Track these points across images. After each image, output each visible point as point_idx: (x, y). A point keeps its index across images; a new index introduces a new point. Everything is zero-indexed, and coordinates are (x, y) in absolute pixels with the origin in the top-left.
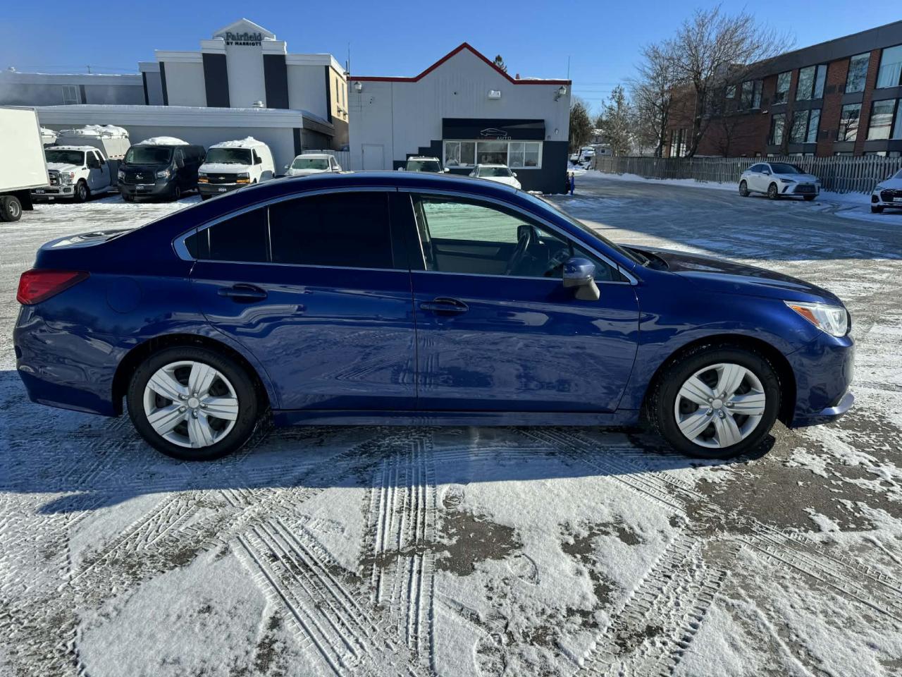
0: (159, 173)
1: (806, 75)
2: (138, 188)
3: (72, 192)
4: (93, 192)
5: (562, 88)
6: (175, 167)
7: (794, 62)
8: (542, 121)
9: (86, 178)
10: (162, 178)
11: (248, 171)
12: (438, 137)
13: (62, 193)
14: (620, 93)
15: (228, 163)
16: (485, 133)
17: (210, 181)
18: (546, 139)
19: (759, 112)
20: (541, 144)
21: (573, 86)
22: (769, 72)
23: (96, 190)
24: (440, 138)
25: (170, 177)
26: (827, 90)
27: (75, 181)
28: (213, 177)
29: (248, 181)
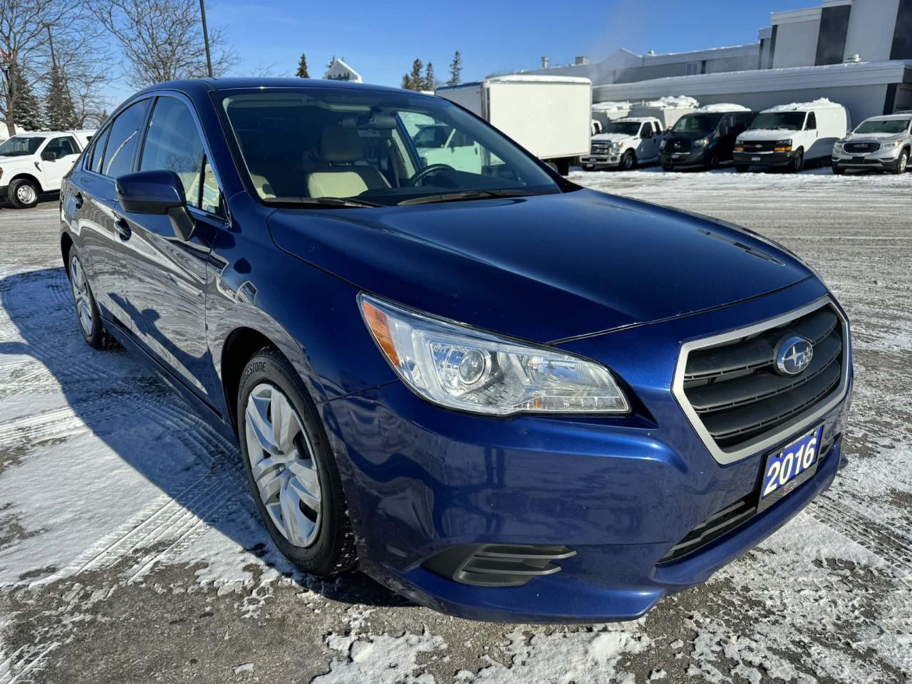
0: (697, 142)
2: (674, 157)
3: (618, 161)
4: (640, 162)
6: (717, 134)
9: (635, 147)
10: (700, 146)
11: (791, 137)
13: (609, 162)
15: (772, 129)
17: (746, 150)
23: (644, 159)
25: (708, 145)
27: (622, 151)
28: (751, 145)
29: (789, 148)
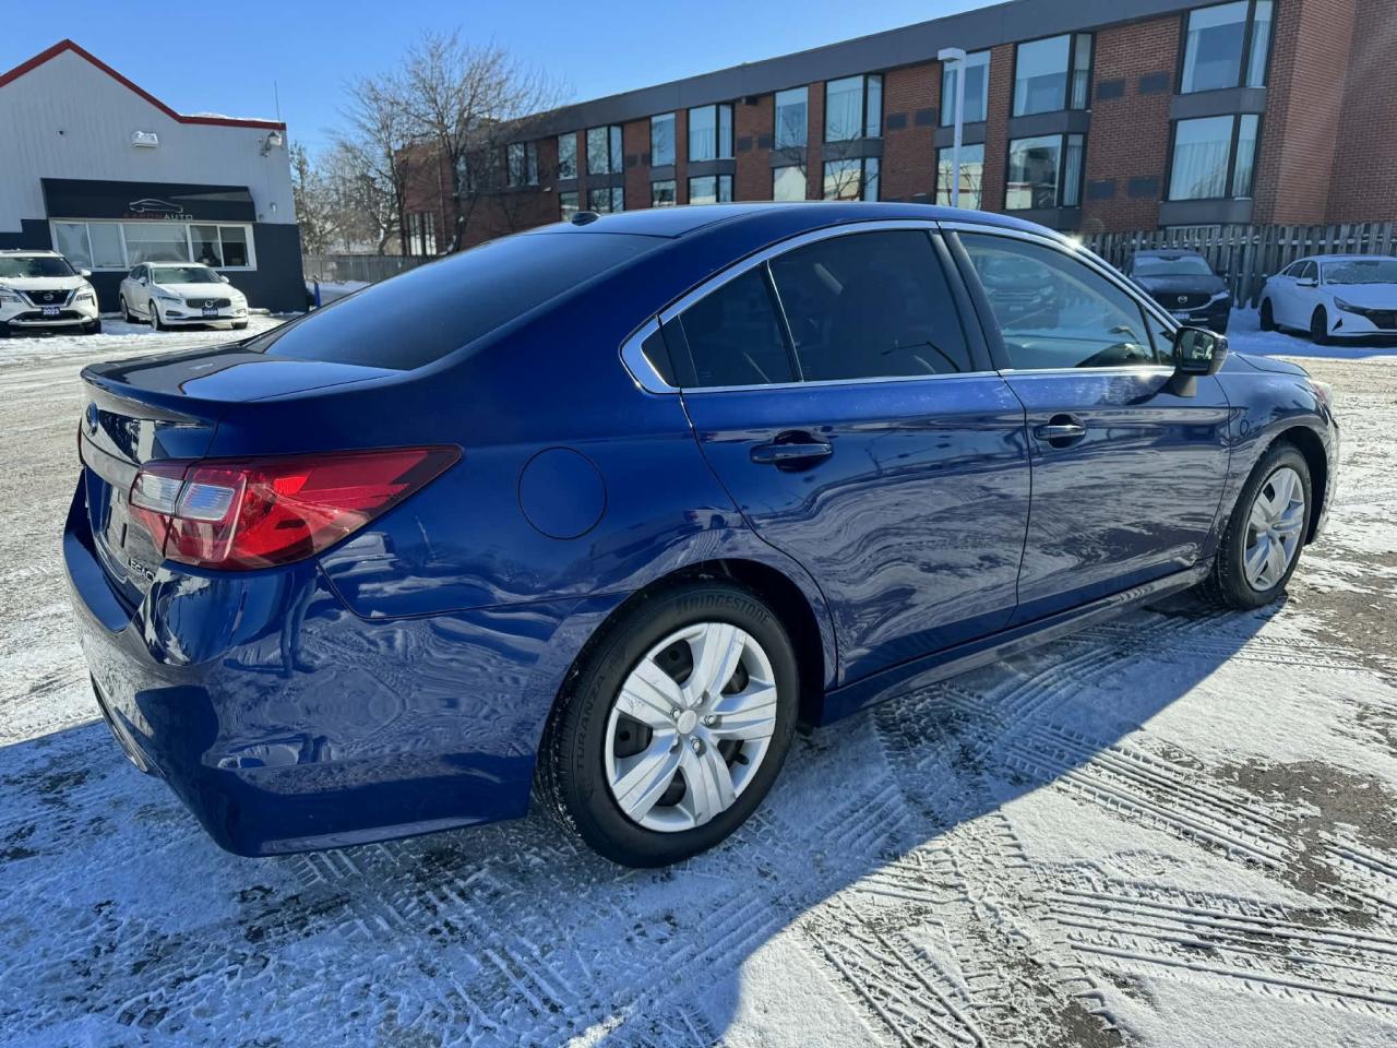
1: (596, 137)
5: (273, 135)
7: (578, 119)
8: (245, 189)
12: (38, 212)
14: (300, 154)
16: (139, 207)
18: (258, 221)
19: (538, 189)
20: (249, 229)
21: (288, 132)
22: (544, 132)
24: (41, 215)
26: (628, 161)
